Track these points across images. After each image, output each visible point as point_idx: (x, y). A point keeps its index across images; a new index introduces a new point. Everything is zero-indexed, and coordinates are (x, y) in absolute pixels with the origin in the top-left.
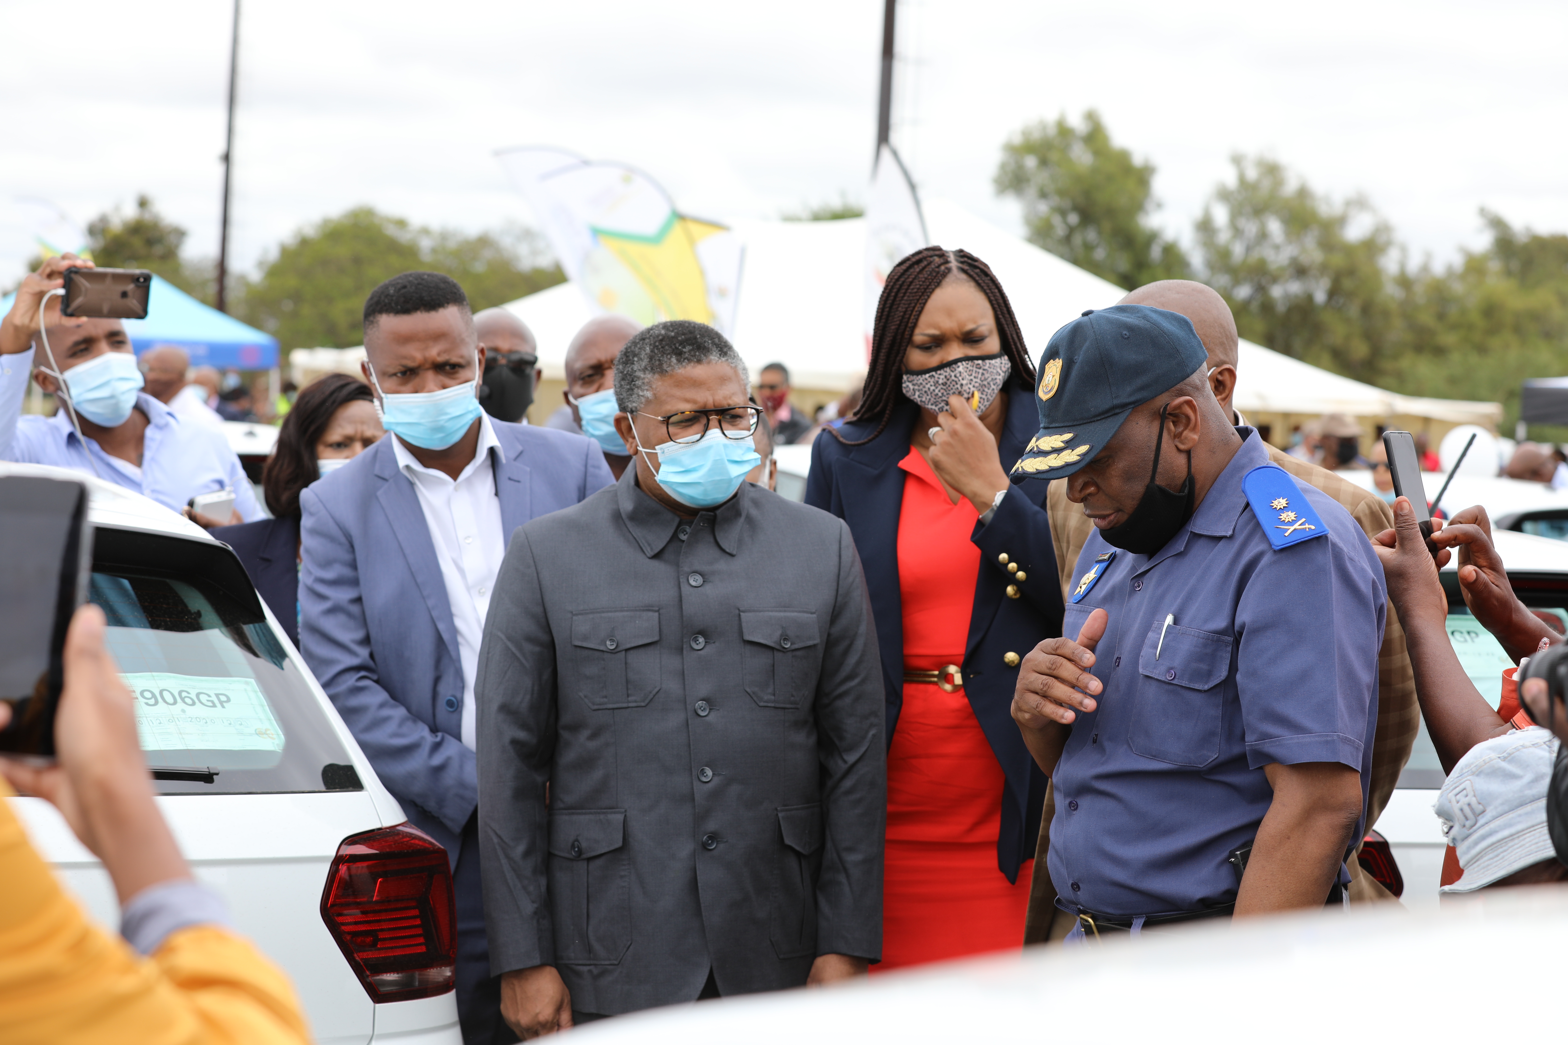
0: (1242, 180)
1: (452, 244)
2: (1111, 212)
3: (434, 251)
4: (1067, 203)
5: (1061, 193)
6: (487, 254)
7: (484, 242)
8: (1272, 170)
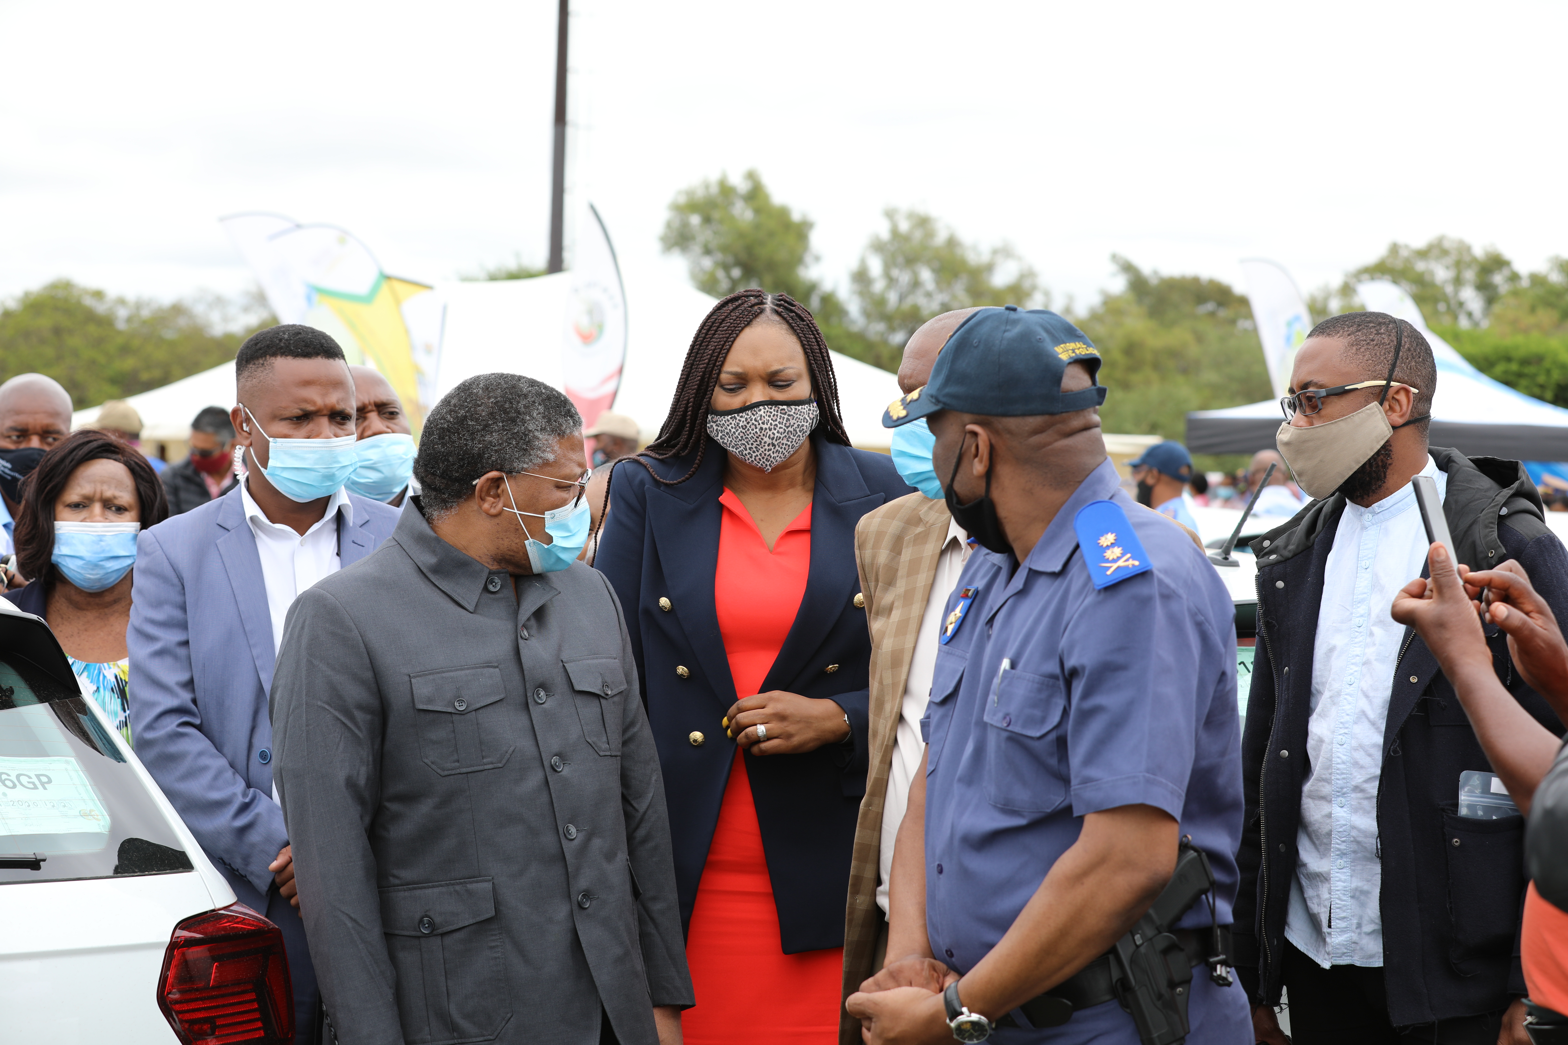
0: (895, 233)
1: (145, 313)
2: (772, 266)
3: (129, 320)
4: (730, 259)
5: (724, 249)
6: (182, 322)
7: (177, 310)
8: (923, 222)
